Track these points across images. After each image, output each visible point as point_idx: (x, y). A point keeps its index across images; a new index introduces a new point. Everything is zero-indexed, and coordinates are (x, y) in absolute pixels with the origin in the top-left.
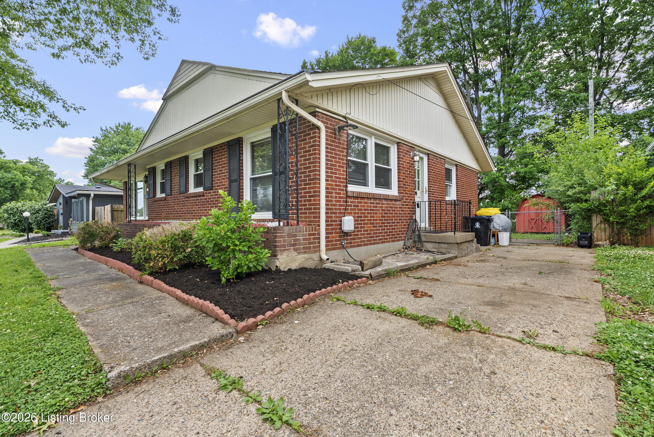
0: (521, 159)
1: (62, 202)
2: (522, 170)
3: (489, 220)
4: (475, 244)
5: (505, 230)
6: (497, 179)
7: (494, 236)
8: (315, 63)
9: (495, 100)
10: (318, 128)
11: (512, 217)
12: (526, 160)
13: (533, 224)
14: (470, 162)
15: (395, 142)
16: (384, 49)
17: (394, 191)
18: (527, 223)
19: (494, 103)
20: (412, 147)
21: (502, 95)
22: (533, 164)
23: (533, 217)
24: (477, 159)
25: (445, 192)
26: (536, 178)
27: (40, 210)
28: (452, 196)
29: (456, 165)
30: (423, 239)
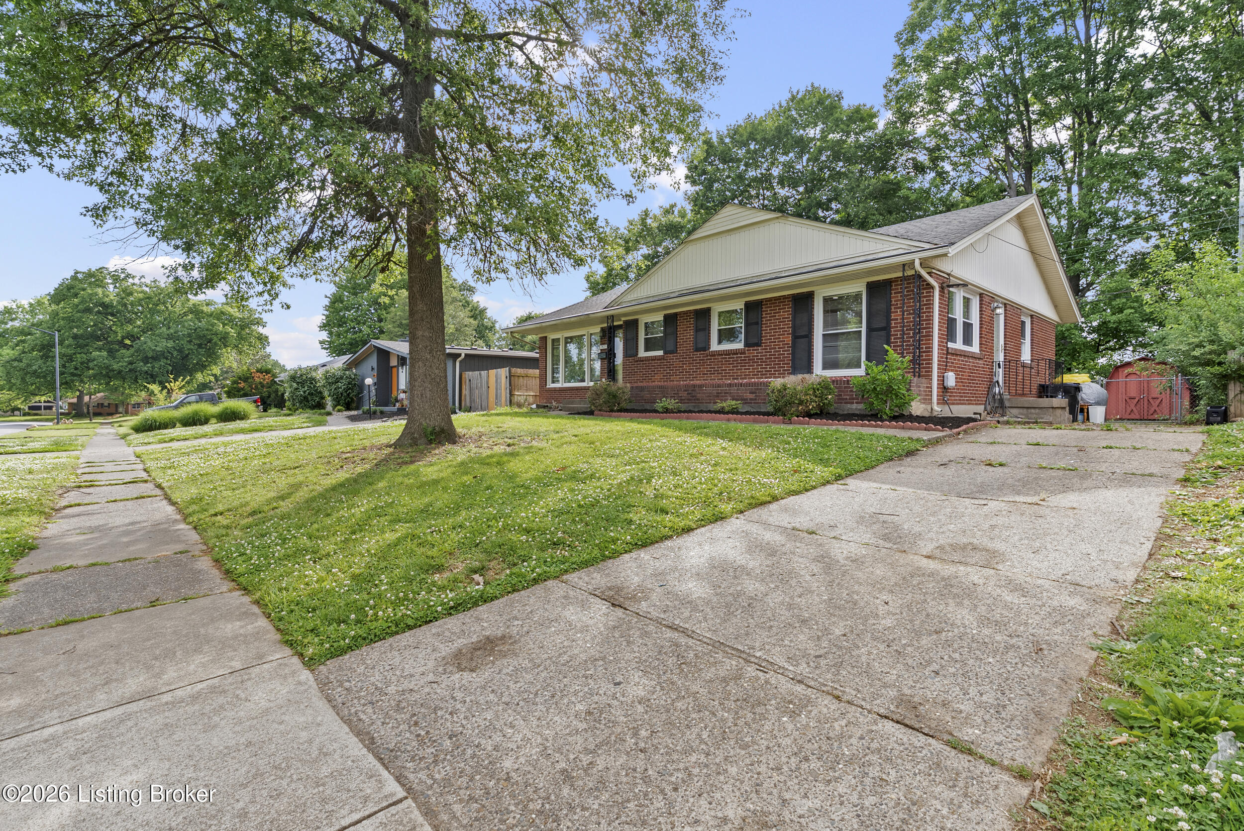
0: (1111, 300)
1: (375, 366)
2: (1114, 318)
3: (1077, 388)
4: (1067, 415)
5: (1098, 403)
6: (1067, 334)
7: (1082, 411)
8: (726, 132)
9: (1063, 196)
10: (933, 288)
11: (1107, 386)
12: (1118, 302)
13: (1133, 407)
14: (1047, 310)
15: (976, 292)
16: (857, 110)
17: (975, 348)
18: (1122, 405)
19: (1060, 203)
20: (993, 297)
21: (1075, 188)
22: (1132, 308)
23: (1133, 395)
24: (1056, 307)
25: (1019, 352)
26: (1138, 332)
27: (342, 378)
28: (1026, 356)
29: (1032, 316)
30: (1007, 404)
